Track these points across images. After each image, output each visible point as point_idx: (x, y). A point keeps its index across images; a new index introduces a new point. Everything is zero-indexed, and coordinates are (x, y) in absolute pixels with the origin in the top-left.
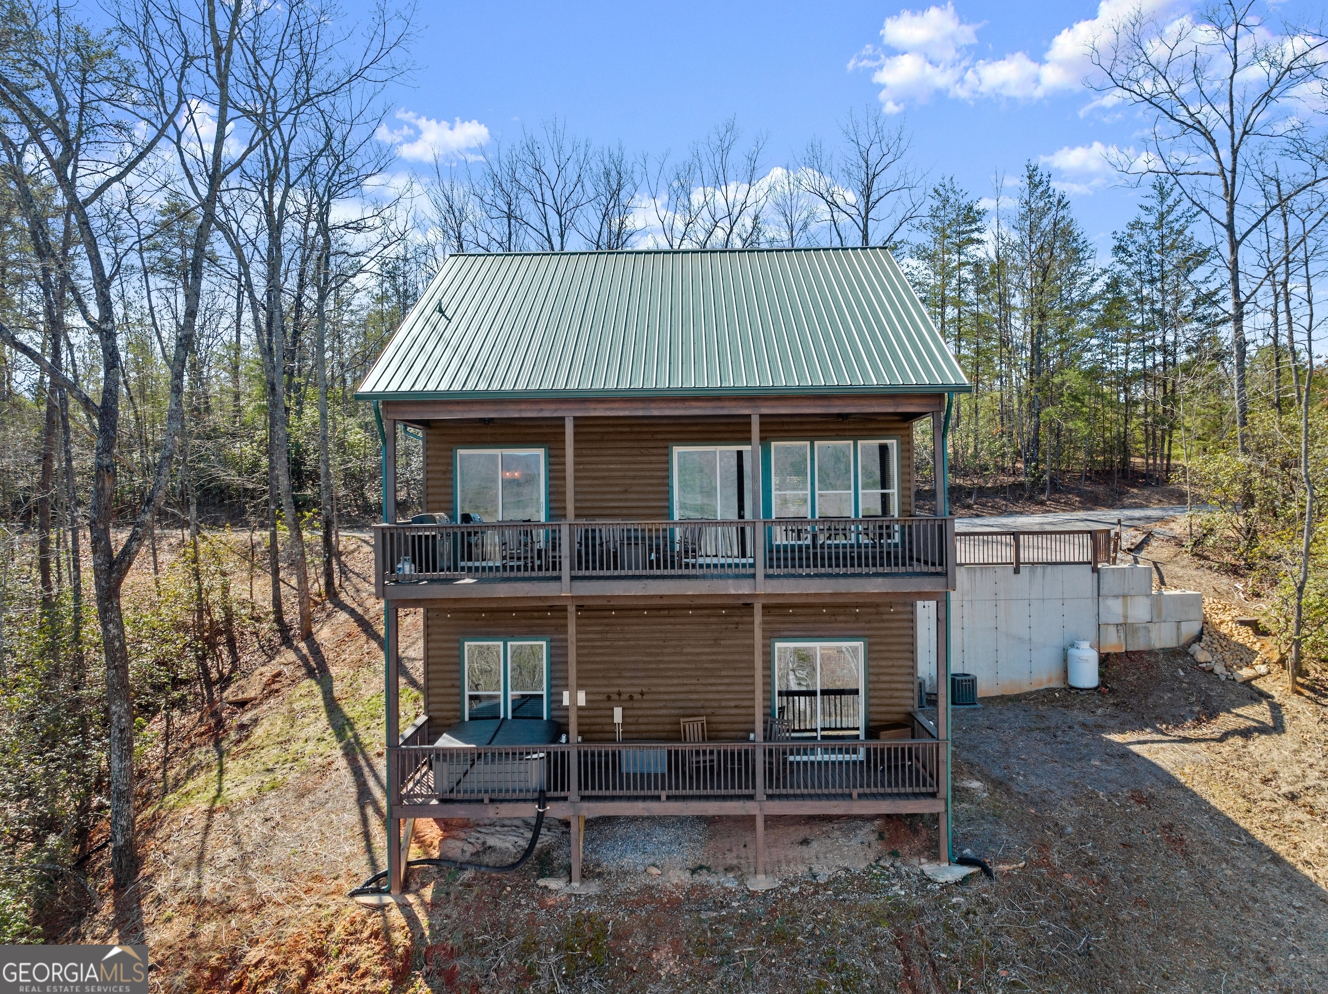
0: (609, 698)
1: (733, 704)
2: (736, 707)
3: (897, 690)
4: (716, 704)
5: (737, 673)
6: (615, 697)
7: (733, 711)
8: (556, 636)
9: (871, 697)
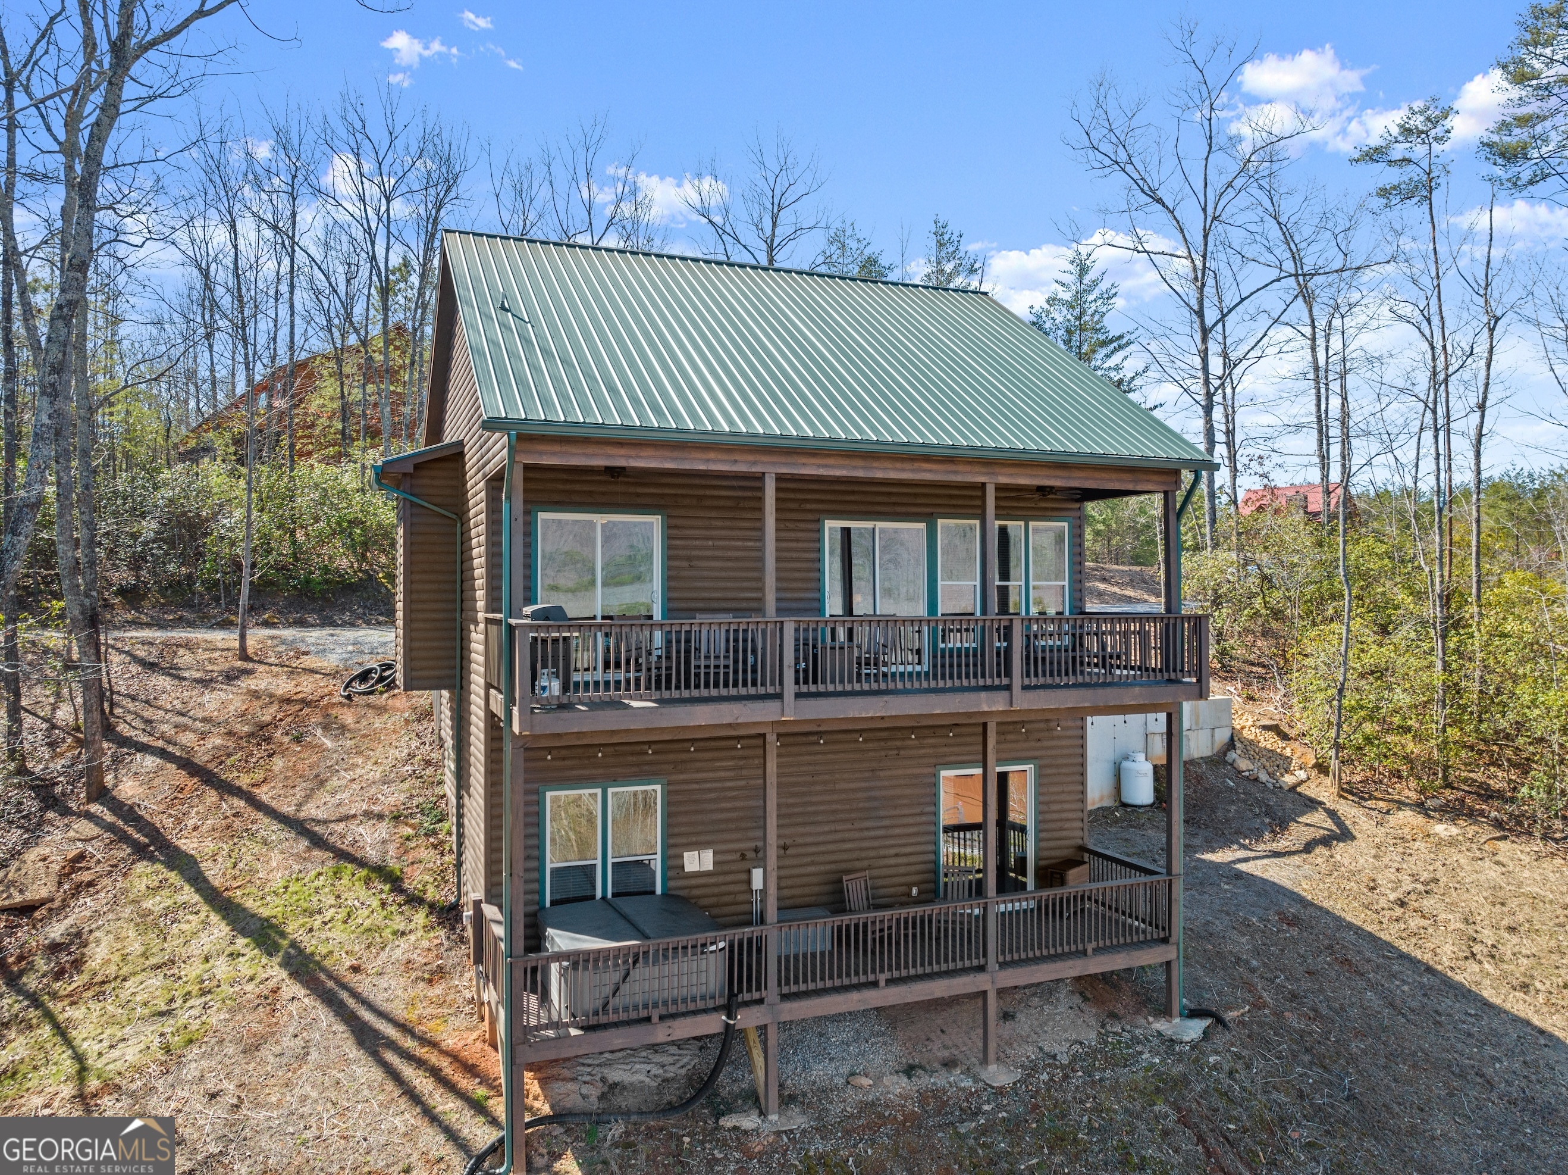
0: (743, 857)
1: (892, 851)
2: (897, 855)
3: (1068, 820)
4: (872, 854)
5: (897, 812)
6: (751, 855)
7: (892, 861)
8: (674, 777)
9: (1041, 831)
